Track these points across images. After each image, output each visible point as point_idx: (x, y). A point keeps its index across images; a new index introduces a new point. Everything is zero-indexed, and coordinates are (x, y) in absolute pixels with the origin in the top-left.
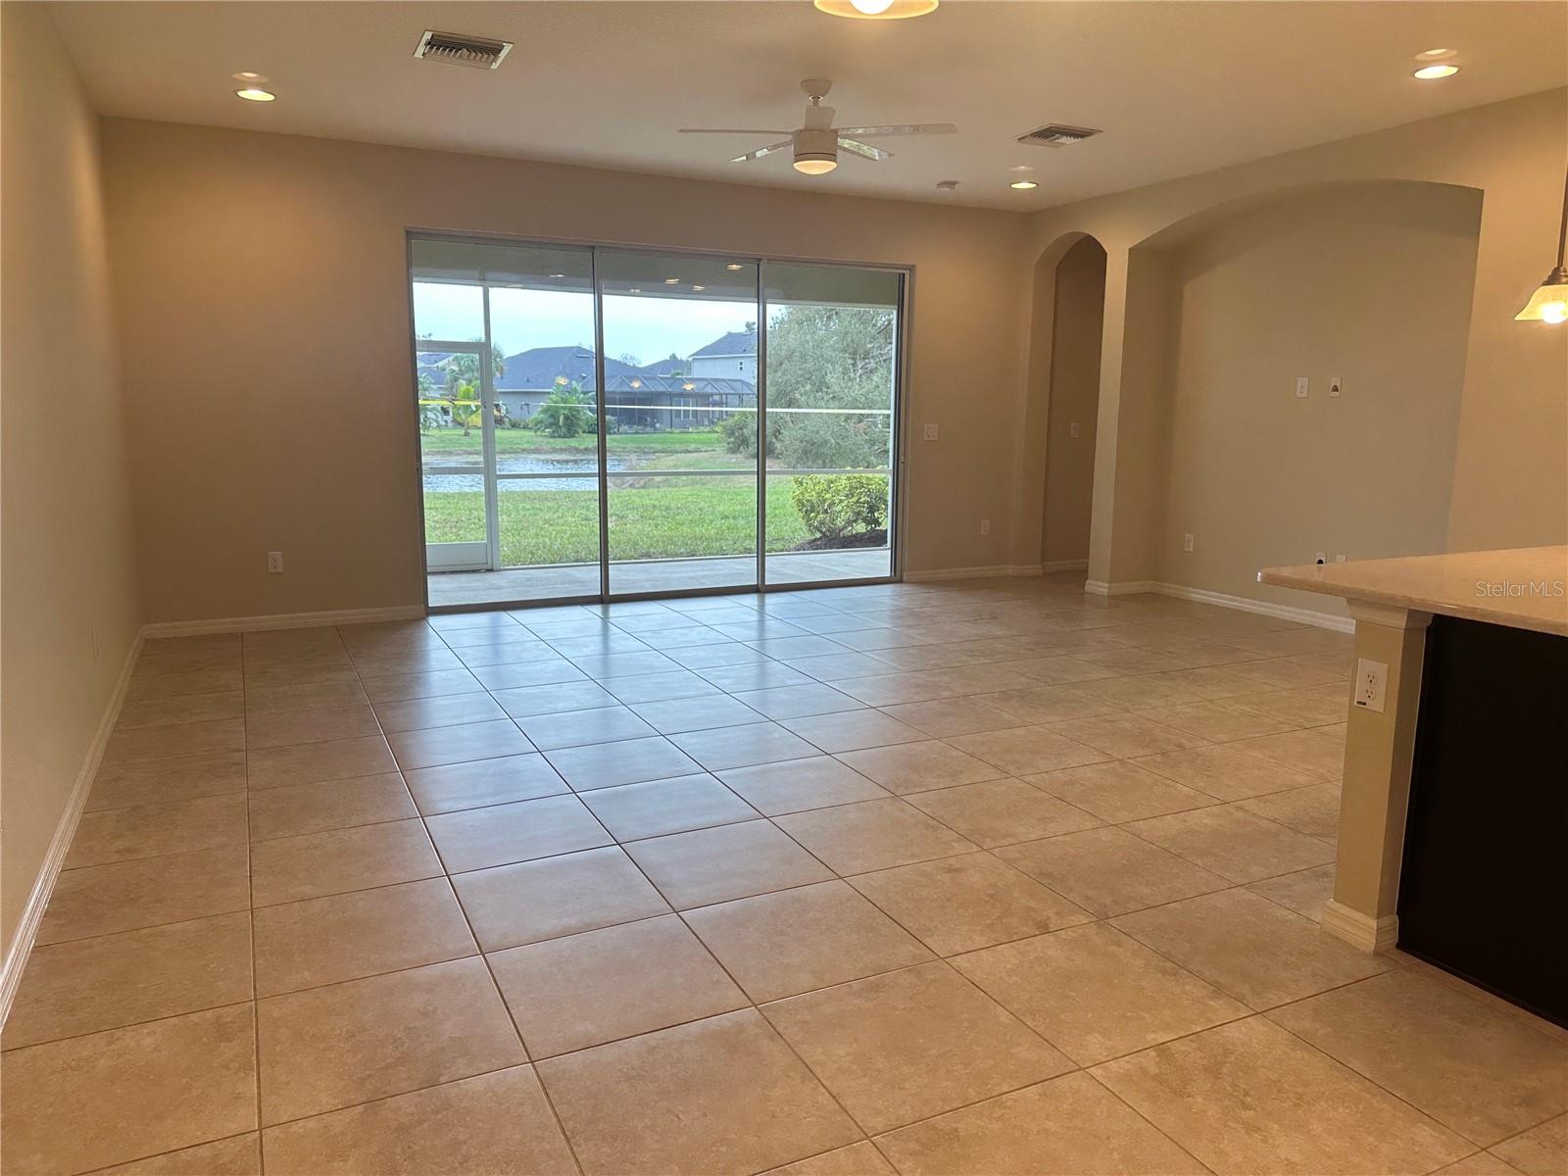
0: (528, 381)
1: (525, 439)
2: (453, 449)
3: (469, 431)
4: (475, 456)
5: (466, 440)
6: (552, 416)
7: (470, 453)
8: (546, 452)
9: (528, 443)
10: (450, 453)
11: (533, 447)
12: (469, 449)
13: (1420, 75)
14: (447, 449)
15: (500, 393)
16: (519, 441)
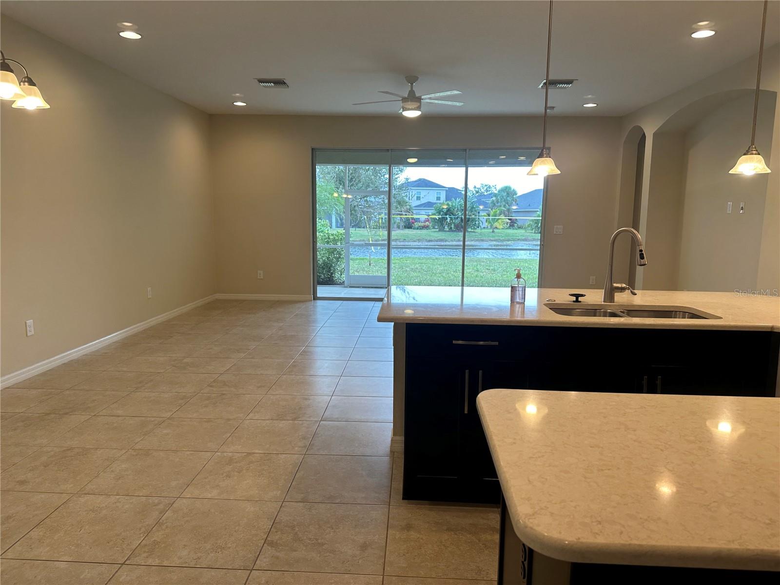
0: (529, 205)
1: (521, 234)
2: (485, 239)
3: (494, 230)
4: (494, 242)
5: (493, 234)
6: (536, 223)
7: (492, 241)
8: (531, 241)
9: (521, 236)
10: (482, 240)
11: (523, 238)
12: (492, 239)
13: (694, 36)
14: (482, 239)
15: (514, 212)
16: (517, 235)
